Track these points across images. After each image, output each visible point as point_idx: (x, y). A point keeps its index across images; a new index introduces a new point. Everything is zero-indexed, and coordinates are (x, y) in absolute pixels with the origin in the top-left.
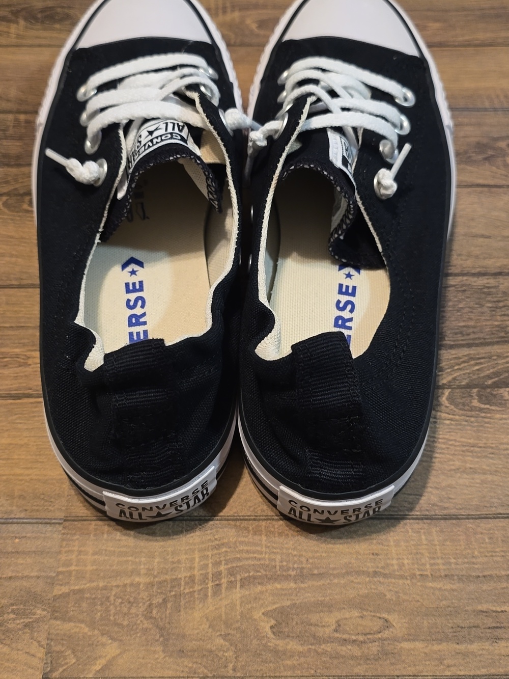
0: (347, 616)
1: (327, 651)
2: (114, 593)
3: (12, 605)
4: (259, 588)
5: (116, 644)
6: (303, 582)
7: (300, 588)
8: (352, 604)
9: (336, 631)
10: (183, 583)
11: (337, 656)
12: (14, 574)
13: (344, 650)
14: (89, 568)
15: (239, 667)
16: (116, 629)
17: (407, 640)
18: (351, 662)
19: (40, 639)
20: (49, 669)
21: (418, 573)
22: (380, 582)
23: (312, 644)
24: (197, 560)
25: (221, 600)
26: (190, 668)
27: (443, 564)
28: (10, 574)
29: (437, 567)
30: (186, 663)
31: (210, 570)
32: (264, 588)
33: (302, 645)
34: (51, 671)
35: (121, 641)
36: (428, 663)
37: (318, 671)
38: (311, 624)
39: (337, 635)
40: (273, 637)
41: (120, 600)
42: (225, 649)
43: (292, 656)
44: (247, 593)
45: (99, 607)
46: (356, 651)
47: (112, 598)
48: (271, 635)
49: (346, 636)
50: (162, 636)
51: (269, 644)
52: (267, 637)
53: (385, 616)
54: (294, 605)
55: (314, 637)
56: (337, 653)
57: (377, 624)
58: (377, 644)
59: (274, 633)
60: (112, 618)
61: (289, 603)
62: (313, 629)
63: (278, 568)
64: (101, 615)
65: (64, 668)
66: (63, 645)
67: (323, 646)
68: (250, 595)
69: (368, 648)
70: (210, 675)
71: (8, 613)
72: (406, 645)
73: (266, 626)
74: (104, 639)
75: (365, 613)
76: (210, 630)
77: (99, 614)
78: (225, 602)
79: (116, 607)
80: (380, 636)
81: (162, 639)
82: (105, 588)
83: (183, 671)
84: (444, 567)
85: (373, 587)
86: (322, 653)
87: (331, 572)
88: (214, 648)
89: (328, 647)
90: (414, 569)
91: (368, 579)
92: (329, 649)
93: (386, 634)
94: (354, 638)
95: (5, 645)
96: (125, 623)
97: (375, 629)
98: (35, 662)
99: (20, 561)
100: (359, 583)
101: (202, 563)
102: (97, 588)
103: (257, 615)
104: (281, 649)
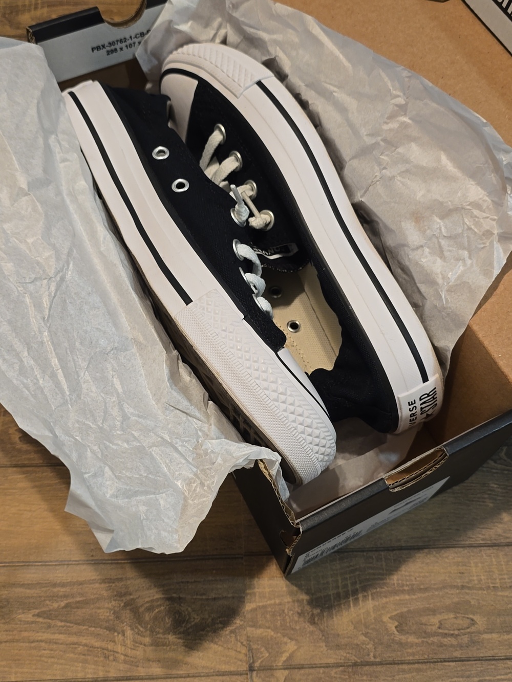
0: (446, 617)
1: (434, 642)
2: (287, 607)
3: (219, 617)
4: (384, 600)
5: (293, 642)
6: (414, 595)
7: (412, 599)
8: (448, 609)
9: (439, 628)
10: (332, 598)
11: (441, 645)
12: (216, 596)
13: (446, 641)
14: (267, 590)
15: (377, 654)
16: (292, 632)
17: (486, 633)
18: (451, 649)
19: (241, 641)
20: (252, 661)
21: (491, 585)
22: (466, 593)
23: (424, 638)
24: (340, 581)
25: (360, 609)
26: (345, 657)
27: (508, 579)
28: (214, 596)
29: (504, 581)
30: (342, 653)
31: (350, 588)
32: (388, 600)
33: (417, 638)
34: (253, 662)
35: (296, 640)
36: (501, 647)
37: (430, 656)
38: (422, 624)
39: (440, 631)
40: (398, 633)
41: (292, 612)
42: (366, 643)
43: (412, 646)
44: (377, 603)
45: (279, 618)
46: (453, 641)
47: (286, 611)
48: (396, 632)
49: (446, 631)
50: (323, 636)
51: (395, 639)
52: (393, 634)
53: (471, 616)
54: (409, 611)
55: (425, 632)
56: (441, 643)
57: (466, 623)
58: (467, 636)
59: (398, 631)
60: (288, 625)
61: (405, 610)
62: (424, 627)
63: (396, 585)
64: (281, 623)
65: (261, 660)
66: (258, 644)
67: (432, 639)
68: (379, 605)
69: (462, 639)
70: (359, 661)
71: (218, 624)
72: (486, 636)
73: (392, 626)
74: (286, 639)
75: (458, 615)
76: (355, 630)
77: (279, 622)
78: (362, 611)
79: (290, 617)
80: (468, 630)
81: (323, 638)
82: (280, 604)
83: (341, 659)
84: (509, 581)
85: (462, 596)
86: (431, 644)
87: (432, 586)
88: (359, 643)
89: (435, 639)
90: (488, 583)
91: (458, 591)
92: (435, 641)
93: (473, 629)
94: (452, 632)
95: (220, 645)
96: (298, 628)
97: (465, 626)
98: (241, 656)
99: (219, 586)
100: (452, 594)
101: (343, 583)
102: (275, 604)
103: (385, 619)
104: (403, 641)
